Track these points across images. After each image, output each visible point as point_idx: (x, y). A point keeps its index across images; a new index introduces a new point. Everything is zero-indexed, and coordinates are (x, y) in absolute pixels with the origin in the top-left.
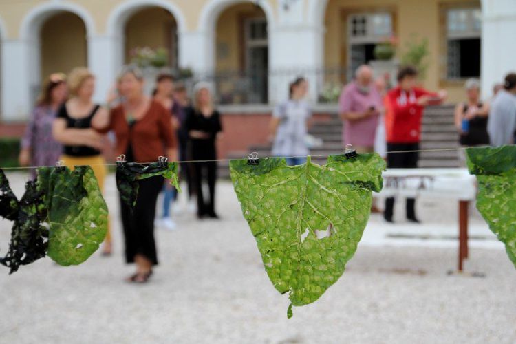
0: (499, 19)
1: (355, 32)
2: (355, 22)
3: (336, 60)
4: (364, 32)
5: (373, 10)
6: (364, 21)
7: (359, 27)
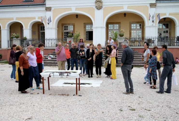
0: (96, 28)
1: (65, 29)
2: (65, 27)
3: (61, 37)
4: (67, 29)
5: (69, 24)
6: (67, 27)
7: (66, 28)
